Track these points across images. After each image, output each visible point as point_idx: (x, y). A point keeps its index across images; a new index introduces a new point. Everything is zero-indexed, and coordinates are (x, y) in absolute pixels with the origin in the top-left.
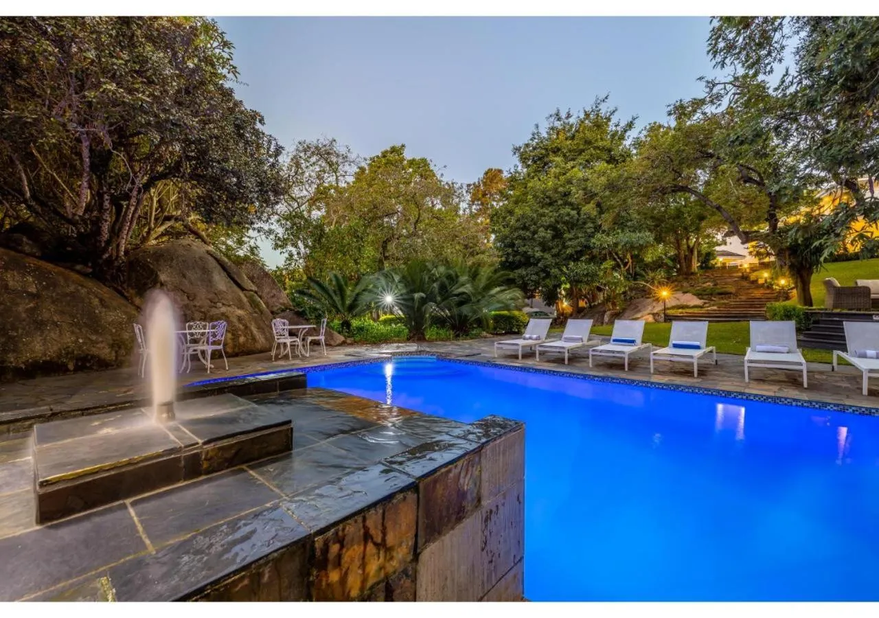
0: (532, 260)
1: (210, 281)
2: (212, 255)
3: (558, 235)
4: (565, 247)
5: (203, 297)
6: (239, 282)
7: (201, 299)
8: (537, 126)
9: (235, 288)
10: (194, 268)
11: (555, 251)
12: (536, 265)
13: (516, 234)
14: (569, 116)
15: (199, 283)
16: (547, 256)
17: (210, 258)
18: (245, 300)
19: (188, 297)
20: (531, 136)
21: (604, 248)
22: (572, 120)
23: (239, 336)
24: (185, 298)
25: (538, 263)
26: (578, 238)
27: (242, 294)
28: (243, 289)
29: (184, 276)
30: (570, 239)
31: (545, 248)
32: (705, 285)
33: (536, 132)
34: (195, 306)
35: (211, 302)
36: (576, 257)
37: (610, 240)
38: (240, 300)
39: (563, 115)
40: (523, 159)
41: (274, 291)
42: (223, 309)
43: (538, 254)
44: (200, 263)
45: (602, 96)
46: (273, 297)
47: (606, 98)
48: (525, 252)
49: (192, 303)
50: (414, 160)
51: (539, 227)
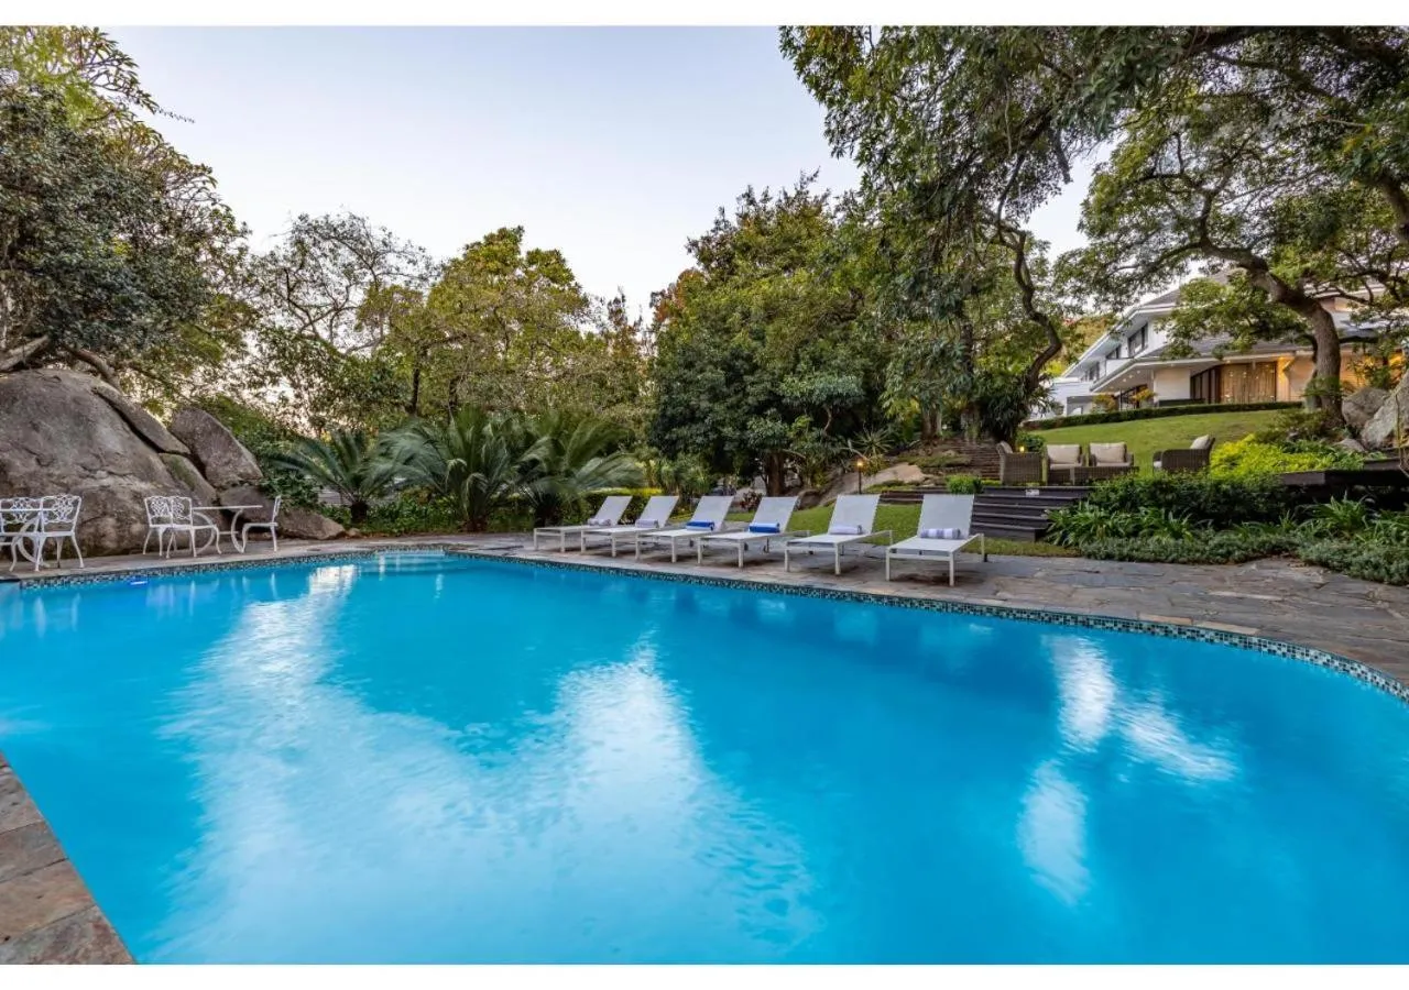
0: (698, 414)
1: (89, 437)
2: (101, 396)
3: (734, 376)
4: (746, 395)
5: (70, 460)
6: (151, 438)
7: (65, 465)
8: (722, 211)
9: (141, 446)
10: (58, 415)
11: (732, 400)
12: (703, 420)
13: (675, 374)
14: (766, 198)
15: (65, 439)
16: (717, 407)
17: (96, 400)
18: (160, 466)
19: (38, 461)
20: (713, 226)
21: (796, 398)
22: (771, 205)
23: (130, 523)
24: (33, 462)
25: (705, 418)
26: (763, 382)
27: (154, 458)
28: (158, 450)
29: (35, 427)
30: (753, 384)
31: (716, 396)
32: (945, 454)
33: (721, 219)
34: (50, 475)
35: (85, 468)
36: (759, 411)
37: (805, 385)
38: (149, 468)
39: (758, 197)
40: (705, 258)
41: (230, 455)
42: (108, 481)
43: (705, 405)
44: (73, 406)
45: (809, 174)
46: (227, 464)
47: (815, 175)
48: (688, 402)
49: (45, 470)
50: (538, 252)
51: (706, 365)
